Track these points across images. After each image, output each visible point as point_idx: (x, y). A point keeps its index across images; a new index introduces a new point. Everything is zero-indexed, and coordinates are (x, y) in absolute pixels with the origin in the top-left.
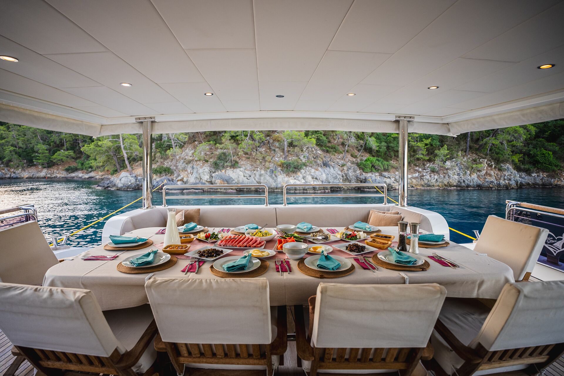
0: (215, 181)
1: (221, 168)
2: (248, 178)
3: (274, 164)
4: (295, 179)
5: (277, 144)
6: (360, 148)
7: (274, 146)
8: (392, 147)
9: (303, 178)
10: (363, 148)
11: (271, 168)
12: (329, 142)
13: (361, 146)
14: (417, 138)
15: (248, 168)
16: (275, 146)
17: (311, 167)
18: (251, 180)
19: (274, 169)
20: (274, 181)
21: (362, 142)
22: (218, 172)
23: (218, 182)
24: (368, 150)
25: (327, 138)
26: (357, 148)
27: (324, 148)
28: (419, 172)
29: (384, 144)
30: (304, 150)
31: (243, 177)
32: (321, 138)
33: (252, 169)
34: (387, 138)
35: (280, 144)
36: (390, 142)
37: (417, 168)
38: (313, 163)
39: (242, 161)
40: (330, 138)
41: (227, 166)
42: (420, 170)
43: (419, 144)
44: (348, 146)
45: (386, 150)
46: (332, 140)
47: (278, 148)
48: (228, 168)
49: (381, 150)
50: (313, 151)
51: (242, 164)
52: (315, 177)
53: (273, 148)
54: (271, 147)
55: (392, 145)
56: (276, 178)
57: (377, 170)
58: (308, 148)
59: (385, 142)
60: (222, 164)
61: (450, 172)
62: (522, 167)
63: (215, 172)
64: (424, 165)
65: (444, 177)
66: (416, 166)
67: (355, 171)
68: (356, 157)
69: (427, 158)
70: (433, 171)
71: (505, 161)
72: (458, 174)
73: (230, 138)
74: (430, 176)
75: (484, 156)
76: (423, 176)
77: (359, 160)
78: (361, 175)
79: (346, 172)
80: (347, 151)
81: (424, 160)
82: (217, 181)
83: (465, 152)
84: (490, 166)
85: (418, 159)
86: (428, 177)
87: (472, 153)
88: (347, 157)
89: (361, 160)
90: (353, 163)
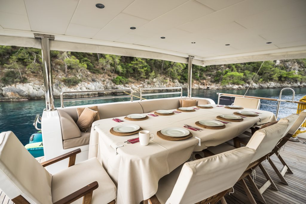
0: (6, 93)
1: (11, 83)
2: (38, 90)
3: (58, 80)
4: (75, 89)
5: (59, 67)
6: (112, 71)
7: (56, 68)
8: (130, 71)
9: (80, 89)
10: (114, 71)
11: (56, 83)
12: (94, 67)
13: (113, 70)
14: (141, 67)
15: (37, 83)
16: (58, 68)
17: (85, 82)
18: (40, 91)
19: (58, 84)
20: (59, 91)
21: (113, 68)
22: (8, 86)
23: (9, 94)
24: (117, 72)
25: (93, 65)
26: (111, 71)
27: (92, 71)
28: (142, 84)
29: (125, 69)
30: (79, 71)
31: (32, 89)
32: (89, 64)
33: (40, 84)
34: (126, 66)
35: (61, 67)
36: (128, 69)
37: (141, 82)
38: (86, 79)
39: (30, 78)
40: (95, 64)
41: (17, 82)
42: (143, 83)
43: (142, 70)
44: (106, 70)
45: (126, 72)
46: (96, 66)
47: (59, 69)
48: (18, 83)
49: (124, 72)
50: (85, 72)
51: (31, 80)
52: (88, 88)
53: (56, 69)
54: (54, 69)
55: (129, 70)
56: (60, 90)
57: (123, 83)
58: (81, 70)
59: (126, 68)
60: (11, 80)
61: (156, 84)
62: (181, 81)
63: (4, 86)
64: (144, 80)
65: (153, 86)
66: (141, 81)
67: (111, 84)
68: (110, 76)
69: (145, 77)
70: (148, 83)
71: (175, 79)
72: (159, 85)
73: (17, 60)
74: (147, 86)
75: (168, 76)
76: (144, 86)
77: (112, 78)
78: (114, 86)
79: (106, 85)
80: (106, 73)
81: (144, 78)
82: (7, 93)
83: (161, 74)
84: (170, 81)
85: (142, 78)
86: (146, 86)
87: (164, 75)
88: (105, 76)
89: (114, 78)
90: (109, 79)
